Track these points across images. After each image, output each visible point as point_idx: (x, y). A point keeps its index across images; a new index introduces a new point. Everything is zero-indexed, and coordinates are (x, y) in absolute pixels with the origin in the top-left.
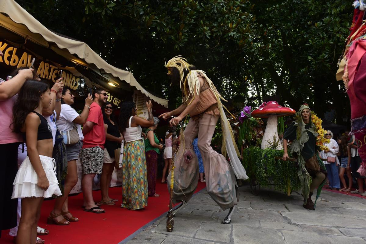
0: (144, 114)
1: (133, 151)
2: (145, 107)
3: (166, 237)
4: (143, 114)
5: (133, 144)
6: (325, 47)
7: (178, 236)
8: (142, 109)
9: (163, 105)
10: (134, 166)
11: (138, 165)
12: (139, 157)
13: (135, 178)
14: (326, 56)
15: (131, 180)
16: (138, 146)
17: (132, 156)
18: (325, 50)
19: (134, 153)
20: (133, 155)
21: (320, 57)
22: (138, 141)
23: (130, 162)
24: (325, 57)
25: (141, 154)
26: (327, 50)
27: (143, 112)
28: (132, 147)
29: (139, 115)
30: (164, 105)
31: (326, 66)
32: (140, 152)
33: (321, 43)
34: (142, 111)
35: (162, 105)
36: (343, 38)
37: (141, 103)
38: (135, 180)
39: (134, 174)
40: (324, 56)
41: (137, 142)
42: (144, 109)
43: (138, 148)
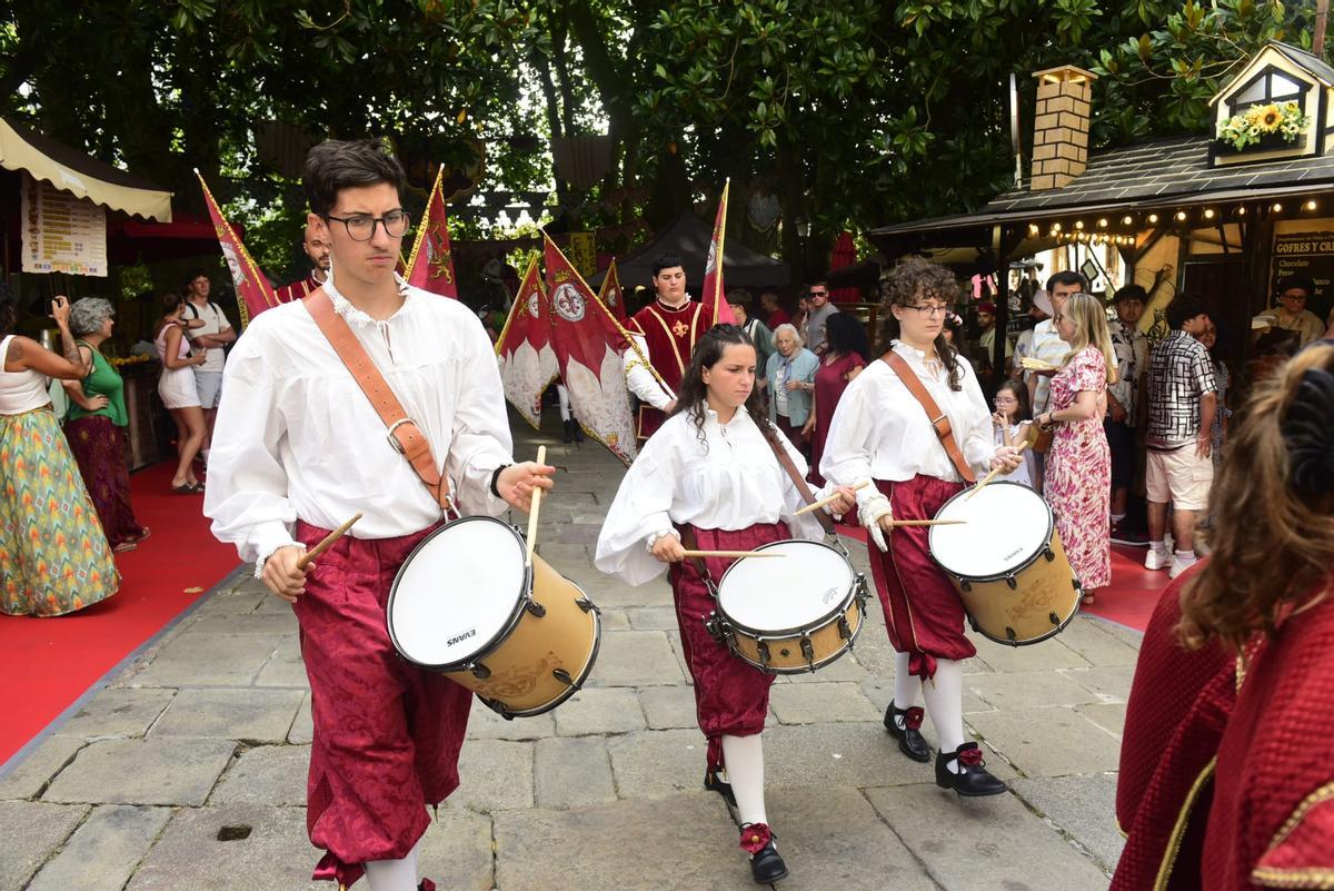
0: (74, 252)
1: (18, 447)
2: (75, 223)
3: (174, 695)
4: (69, 249)
5: (18, 424)
6: (706, 44)
7: (209, 687)
8: (63, 233)
9: (152, 218)
10: (26, 493)
11: (42, 488)
12: (43, 465)
13: (33, 528)
14: (708, 76)
15: (23, 536)
16: (34, 430)
17: (17, 462)
18: (706, 53)
19: (22, 454)
20: (19, 459)
21: (689, 76)
22: (32, 412)
23: (11, 480)
24: (703, 80)
25: (47, 456)
26: (711, 54)
27: (69, 244)
28: (14, 433)
29: (55, 253)
30: (156, 215)
31: (703, 108)
32: (45, 447)
33: (695, 27)
34: (66, 238)
35: (146, 216)
36: (758, 22)
37: (58, 205)
38: (34, 535)
39: (31, 516)
40: (701, 76)
41: (31, 418)
42: (73, 230)
43: (36, 436)
